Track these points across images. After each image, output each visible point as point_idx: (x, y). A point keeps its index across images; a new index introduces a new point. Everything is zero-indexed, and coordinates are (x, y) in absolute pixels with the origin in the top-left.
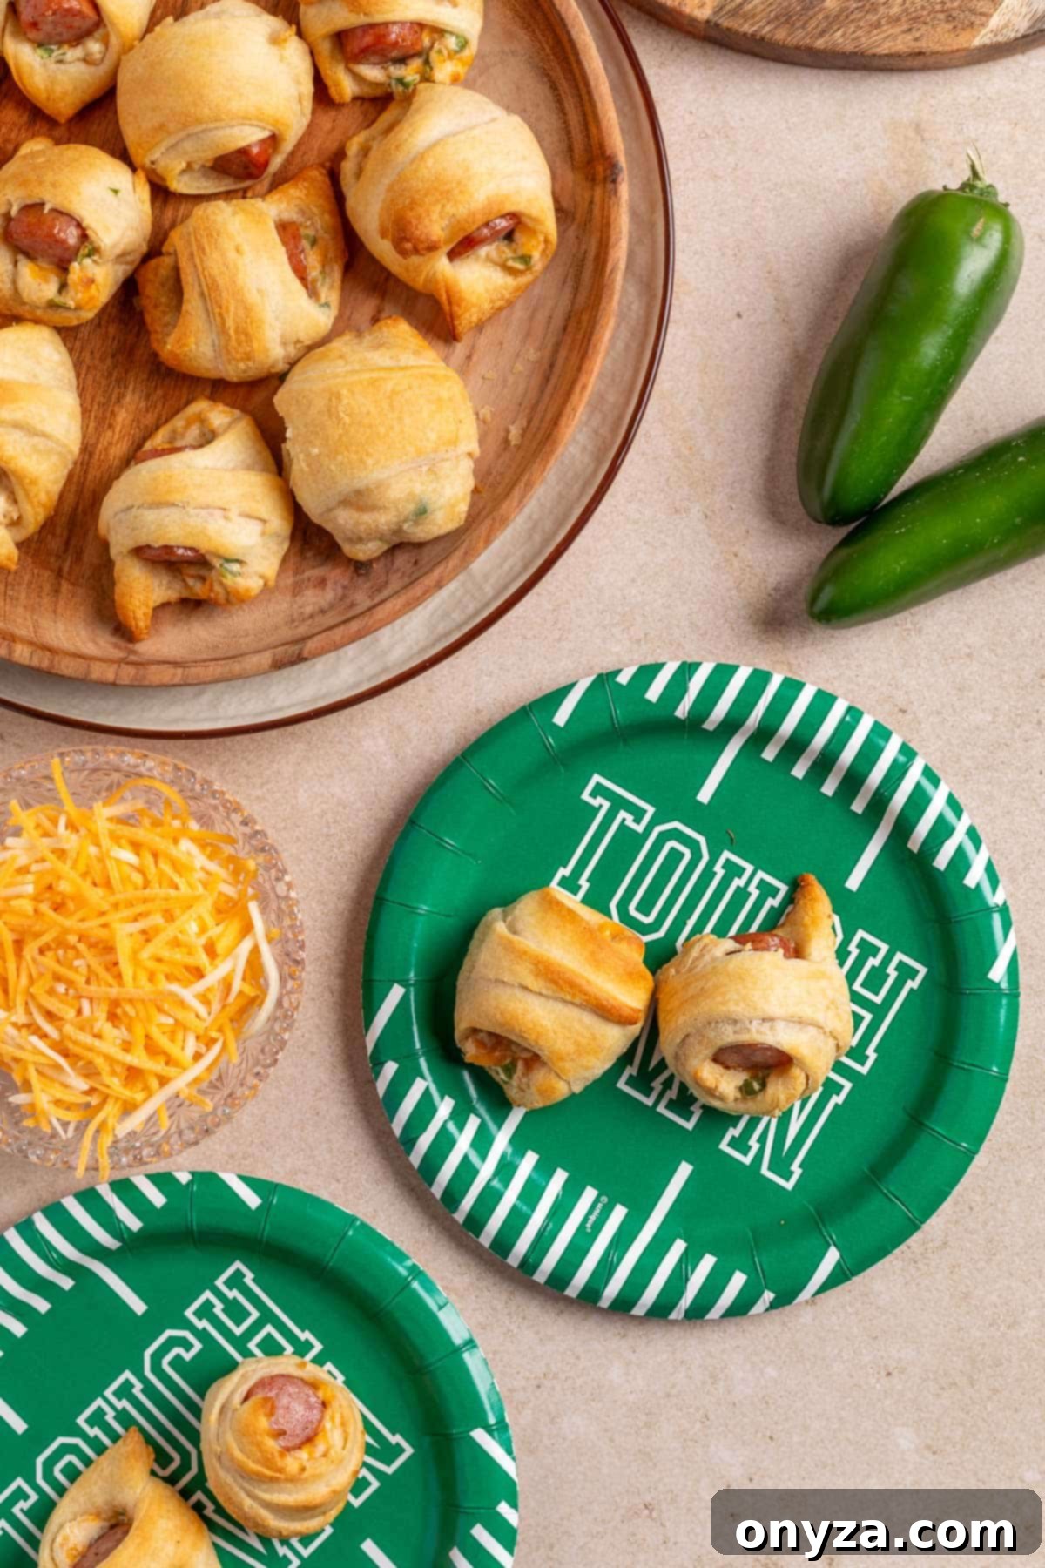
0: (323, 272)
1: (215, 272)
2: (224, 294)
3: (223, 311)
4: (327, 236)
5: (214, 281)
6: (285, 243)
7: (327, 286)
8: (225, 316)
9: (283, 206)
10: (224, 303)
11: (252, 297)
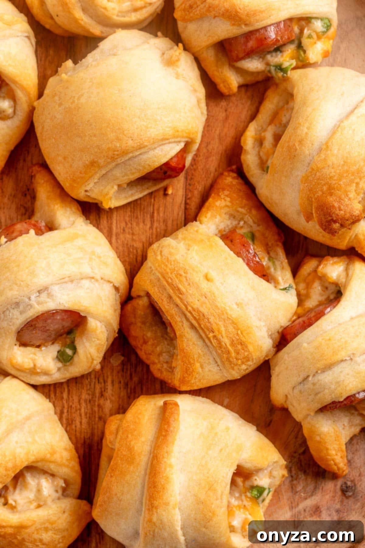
0: (270, 258)
1: (197, 305)
2: (212, 319)
3: (216, 333)
4: (260, 228)
5: (198, 311)
6: (238, 254)
7: (279, 268)
8: (220, 337)
9: (218, 219)
10: (215, 327)
11: (234, 312)
